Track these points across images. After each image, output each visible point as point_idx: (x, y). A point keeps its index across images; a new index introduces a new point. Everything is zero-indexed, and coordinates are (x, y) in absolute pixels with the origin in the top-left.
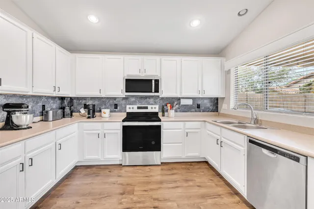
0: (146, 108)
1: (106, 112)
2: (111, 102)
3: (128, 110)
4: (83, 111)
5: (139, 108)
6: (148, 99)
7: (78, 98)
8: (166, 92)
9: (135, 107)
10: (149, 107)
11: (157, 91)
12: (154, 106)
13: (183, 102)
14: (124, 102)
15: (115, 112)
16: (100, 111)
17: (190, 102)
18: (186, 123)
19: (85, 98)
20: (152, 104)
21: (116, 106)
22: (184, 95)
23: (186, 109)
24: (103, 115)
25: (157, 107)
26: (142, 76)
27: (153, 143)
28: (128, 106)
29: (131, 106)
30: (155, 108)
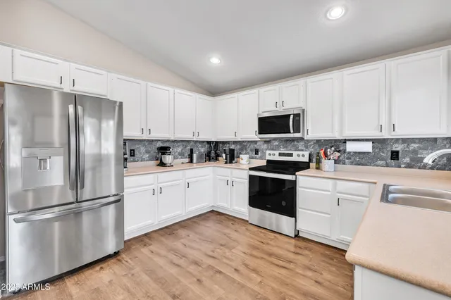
0: (291, 155)
1: (243, 158)
2: (252, 146)
3: (269, 158)
5: (280, 155)
6: (296, 143)
7: (224, 143)
9: (277, 153)
10: (295, 153)
11: (297, 130)
12: (301, 153)
14: (265, 146)
15: (256, 158)
16: (239, 157)
18: (338, 182)
20: (302, 150)
21: (257, 152)
24: (241, 161)
25: (307, 154)
26: (280, 111)
27: (284, 203)
28: (268, 152)
29: (272, 152)
30: (303, 156)
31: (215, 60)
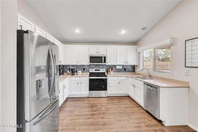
0: (99, 70)
1: (80, 72)
2: (82, 67)
3: (90, 71)
4: (68, 72)
5: (95, 70)
6: (100, 66)
8: (109, 62)
9: (94, 70)
10: (101, 70)
11: (105, 62)
12: (103, 69)
13: (117, 67)
14: (88, 67)
15: (84, 72)
16: (77, 72)
17: (121, 67)
18: (119, 77)
19: (69, 66)
20: (102, 68)
21: (84, 69)
22: (118, 64)
23: (119, 71)
24: (78, 73)
25: (105, 69)
26: (98, 55)
27: (103, 87)
28: (90, 70)
29: (92, 69)
30: (103, 70)
31: (77, 31)
